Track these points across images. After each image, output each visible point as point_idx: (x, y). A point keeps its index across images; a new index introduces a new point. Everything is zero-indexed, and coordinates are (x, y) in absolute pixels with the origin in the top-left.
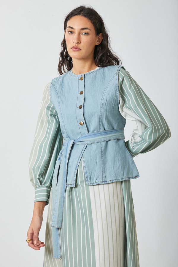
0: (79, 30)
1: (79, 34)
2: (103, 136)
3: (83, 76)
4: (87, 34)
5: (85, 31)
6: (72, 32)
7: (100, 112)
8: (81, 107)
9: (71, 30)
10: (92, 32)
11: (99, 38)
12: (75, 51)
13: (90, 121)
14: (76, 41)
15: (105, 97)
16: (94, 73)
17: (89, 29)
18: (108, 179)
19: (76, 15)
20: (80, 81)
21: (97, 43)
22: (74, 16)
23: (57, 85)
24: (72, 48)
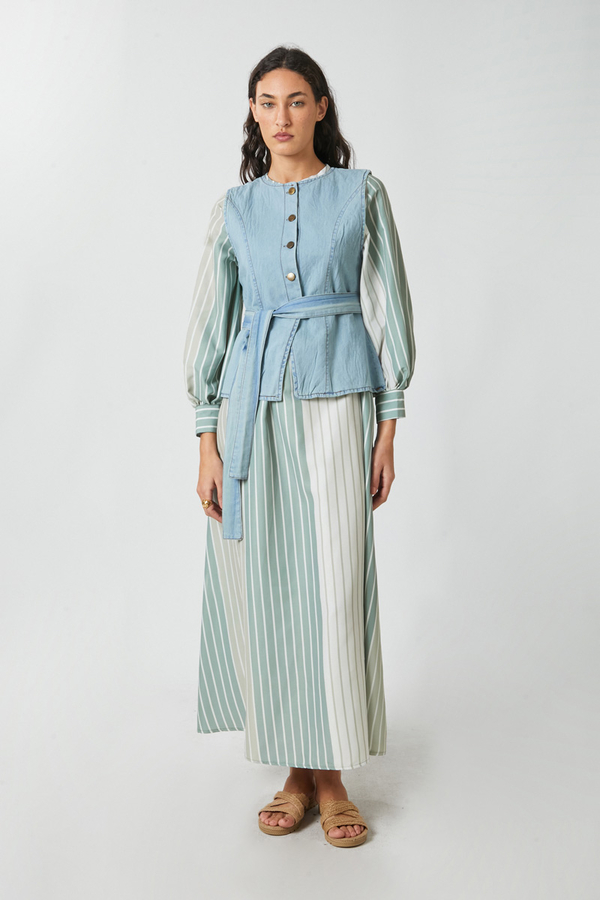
0: (285, 99)
1: (287, 106)
2: (331, 305)
3: (295, 186)
4: (300, 104)
5: (297, 99)
6: (270, 105)
7: (331, 256)
8: (290, 245)
9: (268, 100)
10: (310, 98)
11: (320, 107)
12: (282, 141)
13: (308, 274)
14: (281, 121)
15: (341, 228)
16: (317, 183)
17: (304, 94)
18: (336, 389)
19: (274, 68)
20: (288, 195)
21: (320, 118)
22: (270, 70)
23: (240, 202)
24: (275, 137)
